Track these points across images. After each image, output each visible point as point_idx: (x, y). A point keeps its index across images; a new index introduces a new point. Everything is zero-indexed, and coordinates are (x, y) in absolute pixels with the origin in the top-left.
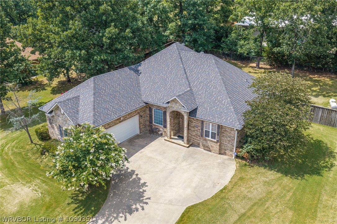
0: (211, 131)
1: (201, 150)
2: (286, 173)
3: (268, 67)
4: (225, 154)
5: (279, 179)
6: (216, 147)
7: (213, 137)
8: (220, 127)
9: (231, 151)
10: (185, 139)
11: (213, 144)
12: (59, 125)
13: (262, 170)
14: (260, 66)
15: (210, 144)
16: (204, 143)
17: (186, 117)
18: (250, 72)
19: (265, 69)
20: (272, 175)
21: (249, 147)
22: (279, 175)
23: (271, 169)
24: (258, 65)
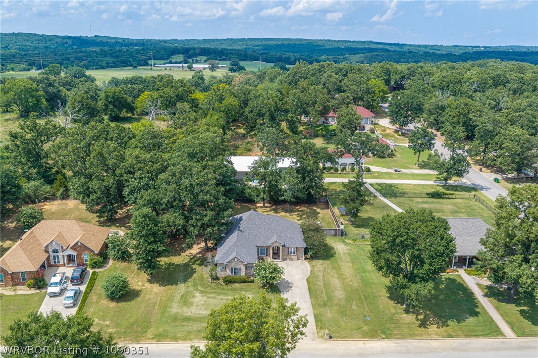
0: (292, 251)
1: (288, 261)
2: (324, 259)
3: (270, 205)
4: (299, 259)
5: (324, 262)
6: (295, 257)
7: (294, 253)
8: (296, 248)
9: (302, 257)
10: (281, 258)
11: (294, 257)
12: (232, 268)
13: (316, 261)
14: (266, 205)
15: (292, 257)
16: (290, 257)
17: (281, 248)
18: (263, 212)
19: (269, 207)
20: (321, 262)
21: (310, 253)
22: (323, 261)
23: (319, 259)
24: (264, 205)
